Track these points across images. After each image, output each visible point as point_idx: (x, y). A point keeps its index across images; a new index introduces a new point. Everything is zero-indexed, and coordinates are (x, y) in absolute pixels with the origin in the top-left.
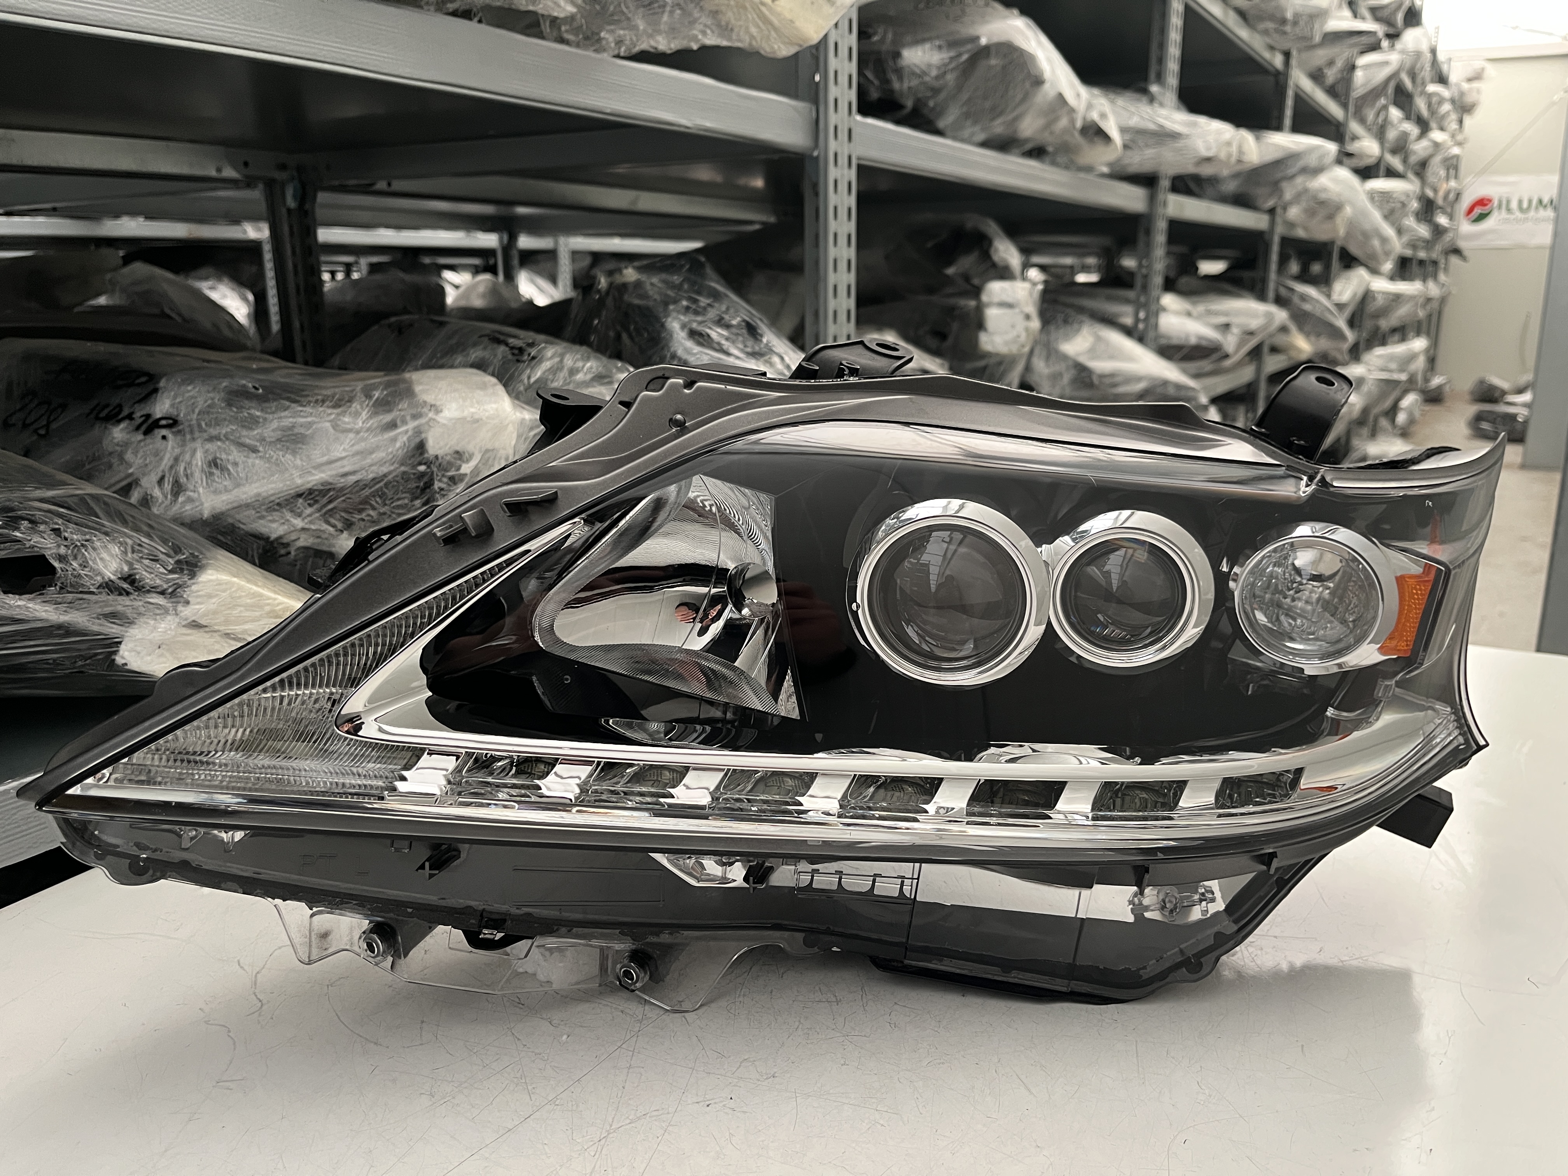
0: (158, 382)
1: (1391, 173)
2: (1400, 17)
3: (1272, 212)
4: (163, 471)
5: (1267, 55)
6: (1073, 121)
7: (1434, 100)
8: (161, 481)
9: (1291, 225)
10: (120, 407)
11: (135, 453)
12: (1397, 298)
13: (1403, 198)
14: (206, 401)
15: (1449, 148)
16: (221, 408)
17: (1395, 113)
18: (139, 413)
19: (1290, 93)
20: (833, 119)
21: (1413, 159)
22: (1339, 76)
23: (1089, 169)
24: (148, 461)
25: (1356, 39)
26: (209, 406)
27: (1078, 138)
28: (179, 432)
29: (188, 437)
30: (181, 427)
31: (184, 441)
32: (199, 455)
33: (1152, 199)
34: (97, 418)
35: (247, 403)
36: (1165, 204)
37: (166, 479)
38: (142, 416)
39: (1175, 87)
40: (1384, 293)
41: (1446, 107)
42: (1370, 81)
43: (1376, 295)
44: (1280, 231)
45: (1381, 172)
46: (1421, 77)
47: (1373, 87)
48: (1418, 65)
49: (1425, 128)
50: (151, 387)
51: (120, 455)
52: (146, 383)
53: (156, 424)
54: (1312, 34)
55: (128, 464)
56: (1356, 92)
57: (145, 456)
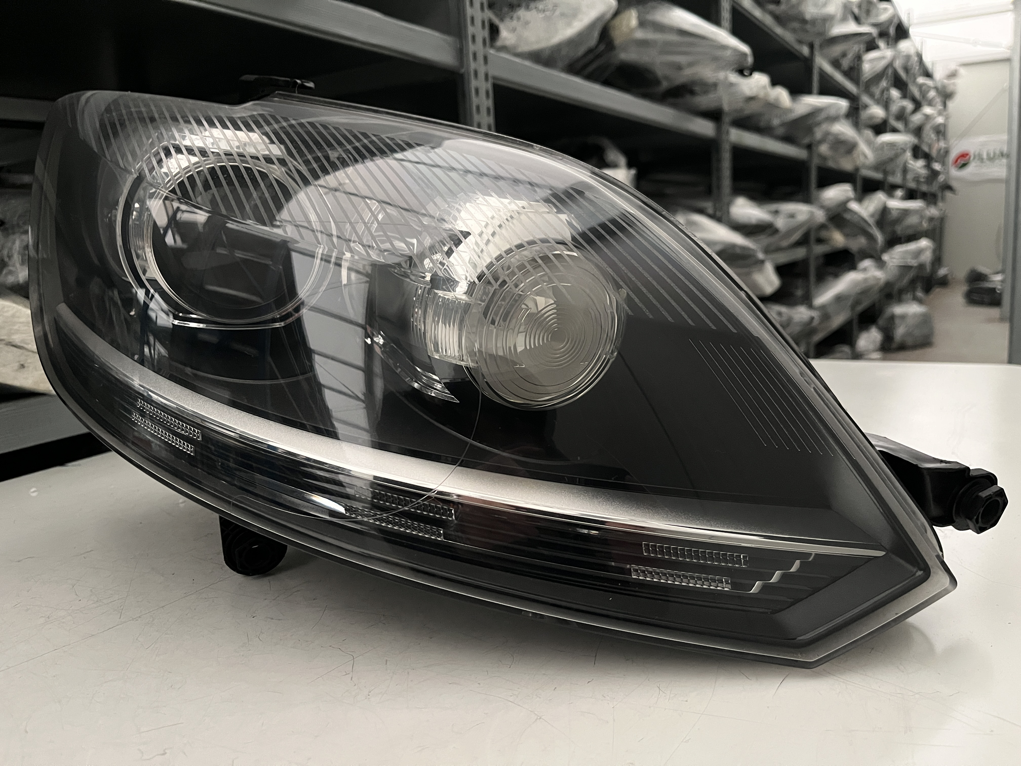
1: (894, 130)
2: (892, 31)
3: (809, 147)
5: (797, 46)
7: (924, 88)
9: (824, 158)
12: (906, 213)
13: (903, 146)
14: (23, 209)
15: (935, 118)
17: (895, 93)
19: (816, 72)
20: (472, 48)
21: (911, 126)
22: (852, 65)
25: (859, 39)
28: (5, 228)
29: (10, 231)
30: (6, 226)
31: (8, 234)
32: (17, 243)
33: (719, 129)
36: (728, 133)
40: (897, 209)
41: (932, 93)
42: (873, 69)
43: (891, 211)
44: (816, 162)
45: (888, 130)
46: (912, 72)
47: (876, 73)
48: (909, 64)
49: (918, 106)
54: (825, 30)
56: (865, 76)
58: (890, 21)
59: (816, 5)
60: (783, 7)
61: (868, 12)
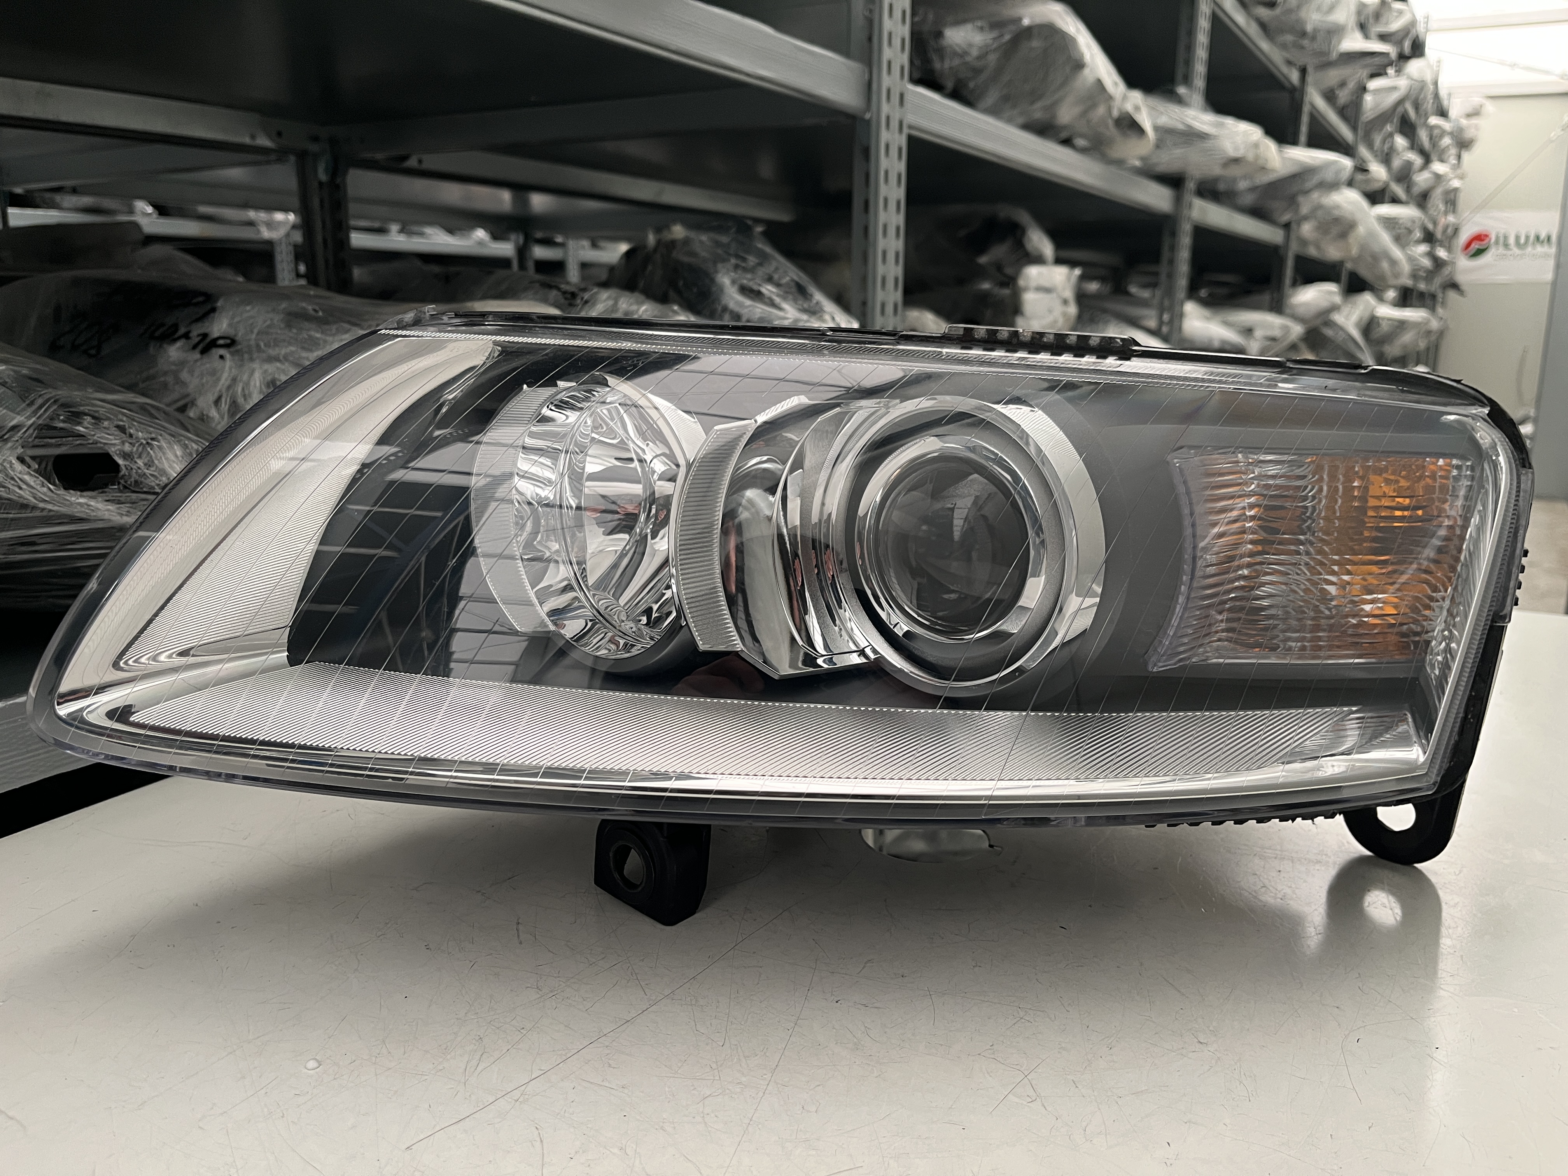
0: (216, 301)
1: (1395, 200)
2: (1407, 45)
3: (1287, 226)
4: (220, 391)
5: (1285, 69)
6: (1109, 110)
7: (1436, 132)
8: (217, 402)
9: (1304, 242)
10: (175, 327)
11: (191, 372)
12: (1401, 325)
13: (1409, 225)
14: (265, 322)
15: (1450, 180)
16: (280, 329)
17: (1400, 141)
18: (196, 331)
19: (1306, 109)
20: (886, 81)
21: (1416, 190)
22: (1350, 97)
23: (1119, 163)
24: (204, 380)
25: (1369, 60)
26: (269, 327)
27: (1112, 131)
28: (237, 351)
29: (246, 356)
30: (239, 347)
31: (242, 360)
32: (257, 375)
33: (1178, 200)
34: (152, 337)
35: (307, 325)
36: (1190, 205)
37: (223, 400)
38: (199, 335)
39: (1201, 89)
40: (1389, 319)
41: (1446, 141)
42: (1377, 105)
43: (1380, 321)
44: (1294, 248)
45: (1386, 199)
46: (1424, 107)
47: (1382, 111)
48: (1422, 96)
49: (1427, 159)
50: (208, 307)
51: (176, 374)
52: (204, 302)
53: (213, 344)
54: (1329, 50)
55: (184, 384)
56: (1365, 116)
57: (202, 375)
58: (1406, 31)
59: (1319, 9)
60: (1278, 11)
61: (1377, 16)
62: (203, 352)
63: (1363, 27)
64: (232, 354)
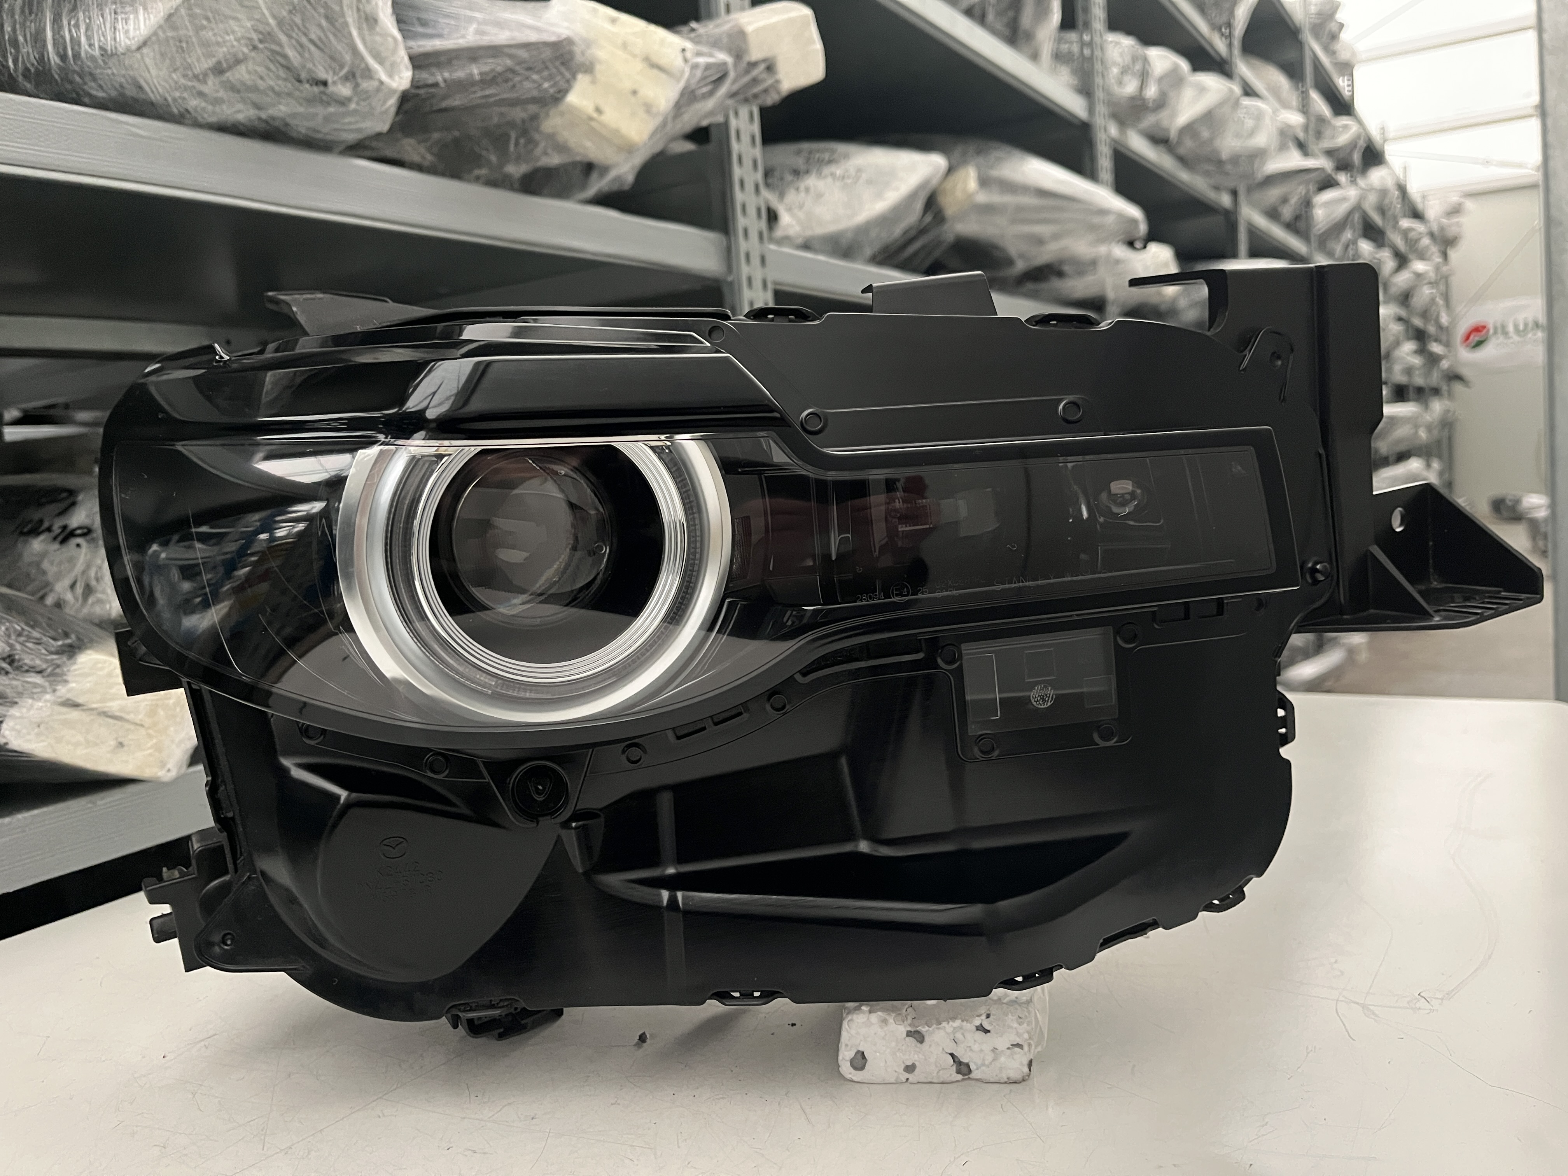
0: (77, 496)
2: (1357, 157)
4: (76, 576)
5: (1213, 196)
7: (1411, 235)
8: (73, 586)
10: (41, 522)
11: (51, 561)
17: (1365, 244)
18: (58, 524)
19: (1243, 227)
20: (743, 246)
21: (1394, 290)
22: (1297, 213)
24: (62, 568)
28: (94, 539)
30: (95, 535)
31: (98, 546)
34: (22, 534)
37: (77, 586)
38: (60, 527)
41: (1425, 241)
42: (1330, 216)
47: (1335, 221)
50: (70, 501)
51: (38, 564)
52: (68, 497)
53: (72, 534)
54: (1253, 170)
55: (44, 573)
56: (1317, 227)
57: (60, 563)
58: (1354, 144)
59: (1238, 135)
62: (64, 541)
63: (1302, 146)
64: (88, 542)
